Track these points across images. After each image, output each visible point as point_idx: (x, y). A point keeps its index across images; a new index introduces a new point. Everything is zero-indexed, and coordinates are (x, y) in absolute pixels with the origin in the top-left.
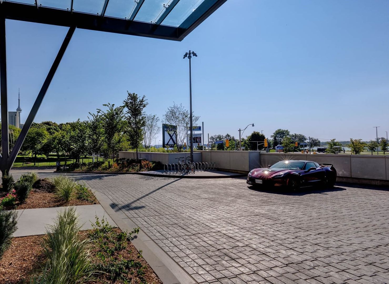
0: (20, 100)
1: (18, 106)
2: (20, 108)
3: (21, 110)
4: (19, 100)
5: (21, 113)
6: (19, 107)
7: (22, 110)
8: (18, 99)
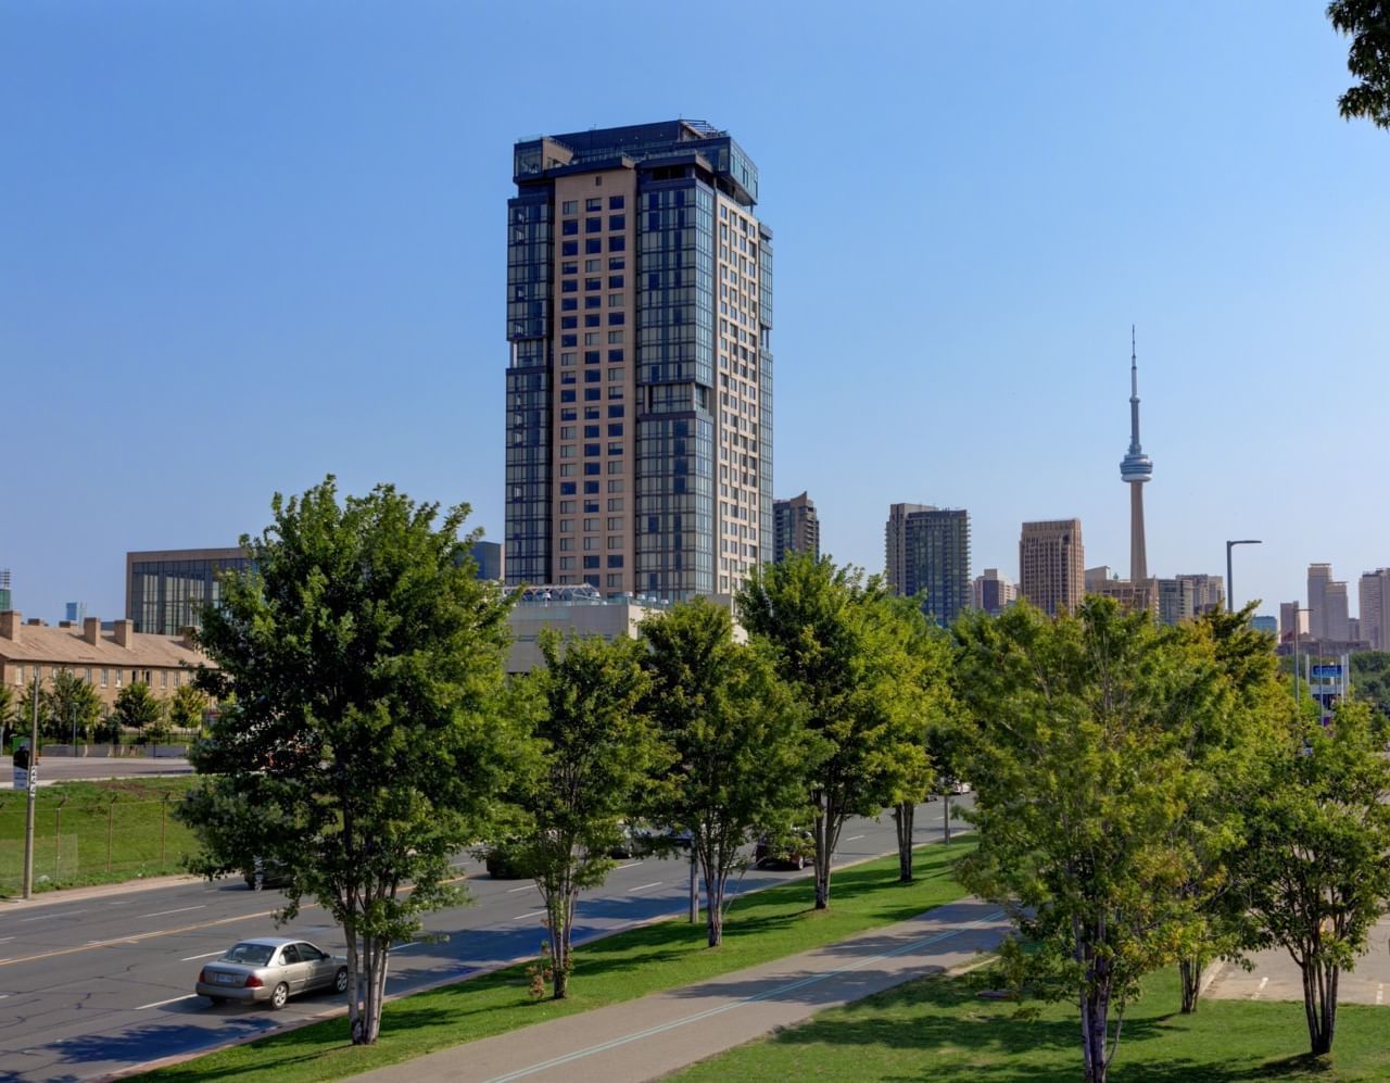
0: (1140, 405)
1: (1129, 441)
2: (1143, 452)
3: (1147, 468)
4: (1135, 403)
5: (1145, 484)
6: (1135, 448)
7: (1154, 469)
8: (1130, 395)
